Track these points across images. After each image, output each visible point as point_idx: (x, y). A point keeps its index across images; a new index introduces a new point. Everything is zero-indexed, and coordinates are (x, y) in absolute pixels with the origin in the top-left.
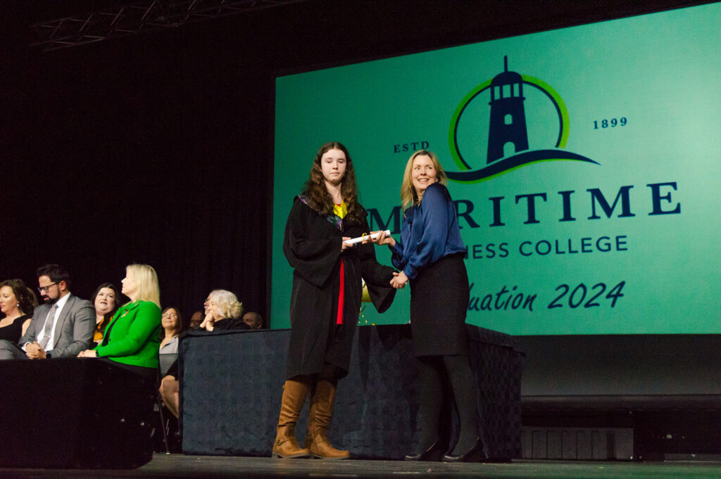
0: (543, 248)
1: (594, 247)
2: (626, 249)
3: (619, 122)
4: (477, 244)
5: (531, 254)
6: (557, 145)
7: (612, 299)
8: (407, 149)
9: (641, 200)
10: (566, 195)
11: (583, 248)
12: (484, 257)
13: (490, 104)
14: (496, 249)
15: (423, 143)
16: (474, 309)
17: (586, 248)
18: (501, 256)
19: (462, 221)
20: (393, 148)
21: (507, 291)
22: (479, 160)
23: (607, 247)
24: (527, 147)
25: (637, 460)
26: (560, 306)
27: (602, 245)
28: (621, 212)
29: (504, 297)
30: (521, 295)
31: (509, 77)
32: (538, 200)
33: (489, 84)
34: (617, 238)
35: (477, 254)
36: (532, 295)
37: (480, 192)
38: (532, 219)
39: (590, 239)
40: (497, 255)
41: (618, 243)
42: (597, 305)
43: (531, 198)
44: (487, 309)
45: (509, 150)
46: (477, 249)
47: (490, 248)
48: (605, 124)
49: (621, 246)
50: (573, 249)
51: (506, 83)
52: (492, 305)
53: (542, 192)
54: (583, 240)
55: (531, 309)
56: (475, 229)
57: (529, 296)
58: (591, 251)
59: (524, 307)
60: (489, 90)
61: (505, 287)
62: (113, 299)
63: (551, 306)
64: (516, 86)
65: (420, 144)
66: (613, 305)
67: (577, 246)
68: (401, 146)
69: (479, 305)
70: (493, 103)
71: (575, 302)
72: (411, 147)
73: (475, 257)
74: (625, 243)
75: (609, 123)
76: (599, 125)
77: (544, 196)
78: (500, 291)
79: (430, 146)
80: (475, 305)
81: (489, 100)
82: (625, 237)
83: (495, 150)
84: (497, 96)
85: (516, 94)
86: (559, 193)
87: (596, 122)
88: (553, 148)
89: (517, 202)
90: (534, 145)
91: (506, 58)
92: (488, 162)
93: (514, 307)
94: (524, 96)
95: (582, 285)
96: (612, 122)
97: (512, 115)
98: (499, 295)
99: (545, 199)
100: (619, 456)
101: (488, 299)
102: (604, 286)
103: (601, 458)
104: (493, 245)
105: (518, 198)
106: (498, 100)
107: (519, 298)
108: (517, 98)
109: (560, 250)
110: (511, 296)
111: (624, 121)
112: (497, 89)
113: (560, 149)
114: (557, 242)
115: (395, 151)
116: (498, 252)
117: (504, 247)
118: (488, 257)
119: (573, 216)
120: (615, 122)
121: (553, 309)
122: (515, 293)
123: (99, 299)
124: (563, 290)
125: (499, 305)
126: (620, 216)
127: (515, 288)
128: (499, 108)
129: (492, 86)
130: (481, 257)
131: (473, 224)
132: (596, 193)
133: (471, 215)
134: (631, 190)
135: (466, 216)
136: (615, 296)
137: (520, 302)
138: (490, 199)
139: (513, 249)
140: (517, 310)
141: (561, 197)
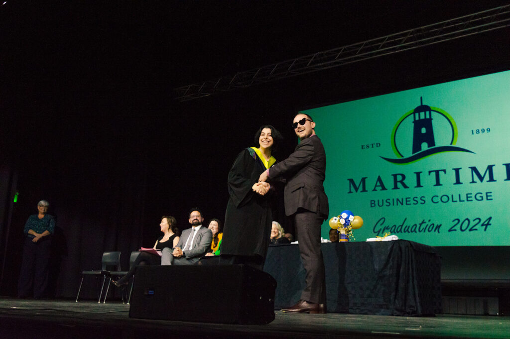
0: (445, 199)
1: (473, 198)
2: (491, 199)
3: (486, 131)
4: (407, 197)
5: (438, 202)
6: (451, 144)
7: (484, 227)
8: (368, 147)
9: (500, 172)
10: (457, 171)
11: (467, 199)
12: (412, 204)
13: (413, 122)
14: (418, 200)
15: (377, 144)
16: (407, 232)
17: (469, 199)
18: (421, 203)
19: (399, 185)
20: (361, 147)
21: (425, 222)
22: (408, 152)
23: (481, 198)
24: (434, 145)
25: (501, 315)
26: (455, 230)
27: (478, 197)
28: (488, 179)
29: (424, 226)
30: (433, 224)
31: (424, 108)
32: (441, 173)
33: (413, 112)
34: (487, 193)
35: (408, 203)
36: (439, 224)
37: (409, 170)
38: (438, 183)
39: (471, 194)
40: (419, 203)
41: (487, 196)
42: (476, 230)
43: (437, 172)
44: (414, 232)
45: (425, 147)
46: (408, 200)
47: (415, 199)
48: (478, 132)
49: (489, 198)
50: (462, 199)
51: (422, 111)
52: (417, 230)
53: (444, 169)
54: (467, 194)
55: (439, 232)
56: (406, 189)
57: (438, 225)
58: (472, 201)
59: (435, 231)
60: (412, 115)
61: (424, 220)
62: (217, 227)
63: (450, 231)
64: (428, 113)
65: (376, 144)
66: (485, 230)
67: (464, 197)
68: (366, 145)
69: (410, 230)
70: (415, 122)
71: (463, 228)
72: (371, 146)
73: (407, 204)
74: (491, 196)
75: (480, 131)
76: (475, 132)
77: (445, 171)
78: (421, 222)
79: (381, 146)
80: (408, 230)
81: (413, 120)
82: (491, 193)
83: (416, 147)
84: (417, 118)
85: (428, 117)
86: (453, 169)
87: (473, 131)
88: (449, 145)
89: (429, 174)
90: (438, 143)
91: (421, 98)
92: (413, 153)
93: (429, 231)
94: (432, 118)
95: (467, 219)
96: (482, 131)
97: (425, 127)
98: (421, 224)
99: (445, 173)
100: (491, 313)
101: (415, 227)
102: (480, 220)
103: (481, 314)
104: (417, 198)
105: (430, 172)
106: (417, 121)
107: (432, 226)
108: (428, 119)
109: (454, 200)
110: (427, 225)
111: (489, 130)
112: (417, 114)
113: (452, 146)
114: (452, 196)
115: (362, 149)
116: (420, 201)
117: (423, 198)
118: (414, 204)
119: (461, 181)
120: (483, 131)
121: (450, 232)
122: (429, 224)
123: (210, 227)
124: (457, 221)
125: (421, 229)
126: (488, 181)
127: (429, 221)
128: (418, 124)
129: (414, 113)
130: (410, 204)
131: (405, 186)
132: (474, 169)
133: (404, 181)
134: (493, 168)
135: (402, 182)
136: (486, 225)
137: (432, 228)
138: (415, 173)
139: (428, 200)
140: (431, 232)
141: (454, 171)
